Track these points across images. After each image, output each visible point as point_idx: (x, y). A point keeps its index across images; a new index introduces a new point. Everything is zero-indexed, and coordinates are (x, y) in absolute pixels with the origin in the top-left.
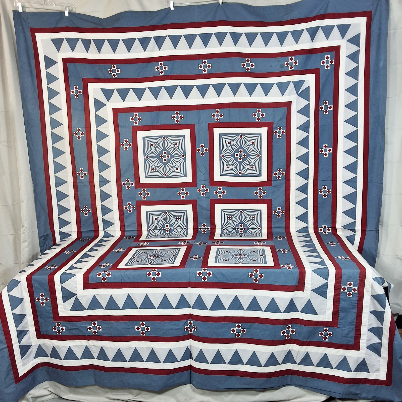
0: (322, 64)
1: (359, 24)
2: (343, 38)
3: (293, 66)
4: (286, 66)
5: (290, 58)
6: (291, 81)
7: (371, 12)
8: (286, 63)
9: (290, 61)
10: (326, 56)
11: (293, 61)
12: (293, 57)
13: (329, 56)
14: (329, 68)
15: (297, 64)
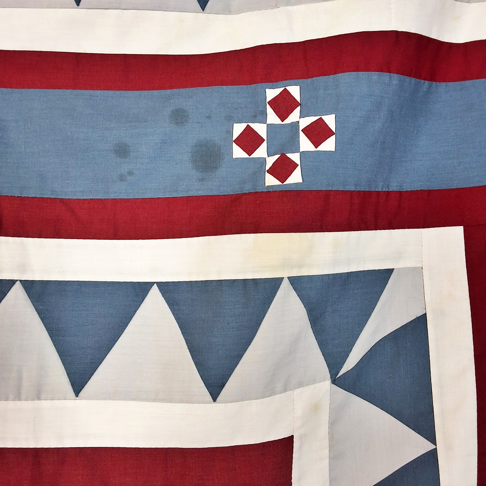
3: (295, 157)
4: (238, 152)
5: (272, 93)
6: (285, 274)
8: (238, 129)
9: (272, 118)
11: (294, 116)
12: (295, 91)
15: (329, 145)
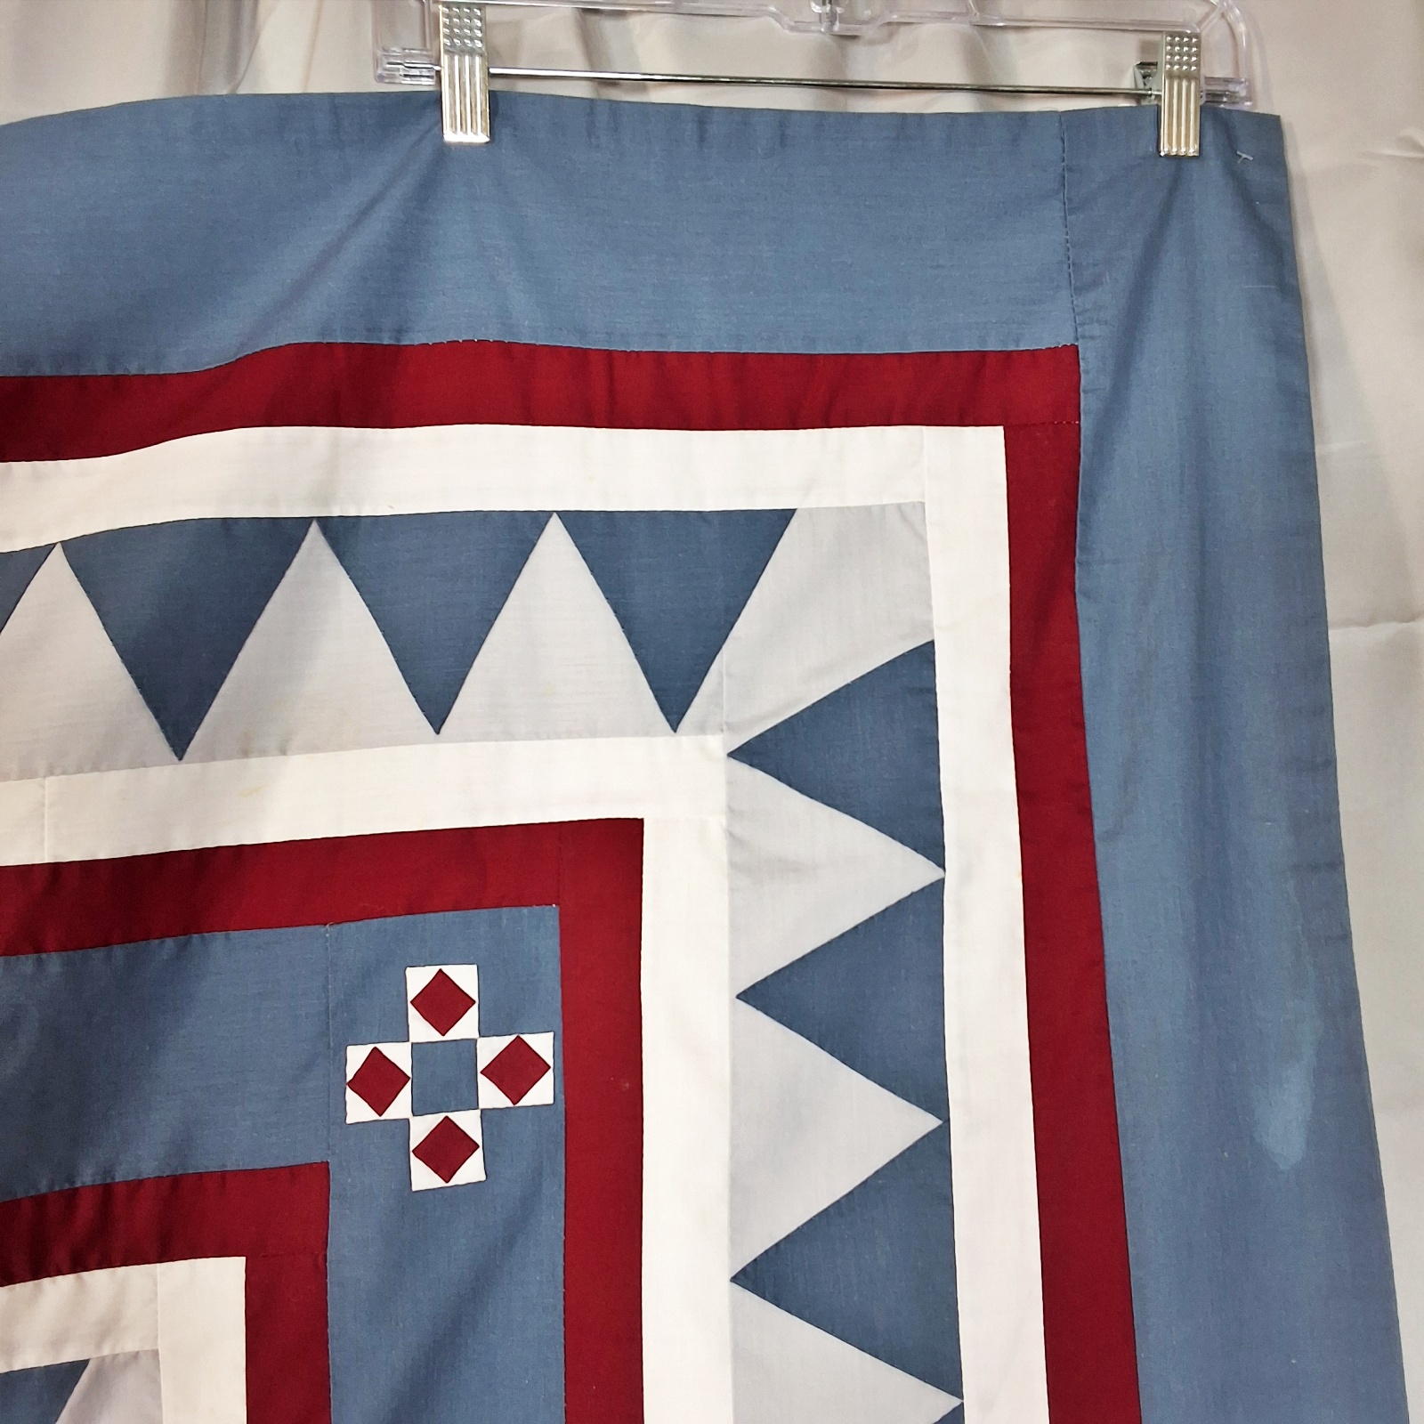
0: (358, 1110)
1: (910, 516)
2: (675, 703)
7: (1067, 358)
10: (418, 979)
13: (465, 977)
14: (472, 1170)
